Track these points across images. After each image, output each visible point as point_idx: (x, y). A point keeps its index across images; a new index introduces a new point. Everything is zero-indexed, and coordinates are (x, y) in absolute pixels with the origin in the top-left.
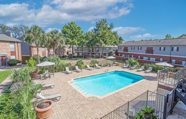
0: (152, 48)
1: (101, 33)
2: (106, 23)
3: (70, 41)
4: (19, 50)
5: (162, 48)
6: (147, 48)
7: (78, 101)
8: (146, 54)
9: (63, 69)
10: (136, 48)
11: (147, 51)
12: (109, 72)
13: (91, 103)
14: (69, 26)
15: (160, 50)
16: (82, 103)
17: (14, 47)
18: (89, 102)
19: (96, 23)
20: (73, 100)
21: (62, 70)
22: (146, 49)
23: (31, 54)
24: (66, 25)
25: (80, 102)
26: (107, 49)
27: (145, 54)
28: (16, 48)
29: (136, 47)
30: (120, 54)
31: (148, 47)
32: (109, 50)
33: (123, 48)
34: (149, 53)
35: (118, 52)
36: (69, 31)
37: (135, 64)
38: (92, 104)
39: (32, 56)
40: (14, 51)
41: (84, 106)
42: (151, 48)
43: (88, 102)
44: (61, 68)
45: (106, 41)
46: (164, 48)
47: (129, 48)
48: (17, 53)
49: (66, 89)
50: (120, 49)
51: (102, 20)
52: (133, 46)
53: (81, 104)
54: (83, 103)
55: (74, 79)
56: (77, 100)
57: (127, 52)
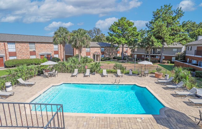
4: (61, 50)
17: (57, 47)
23: (74, 54)
28: (59, 48)
30: (188, 59)
33: (195, 48)
35: (186, 55)
39: (75, 55)
40: (58, 50)
48: (59, 53)
57: (201, 56)
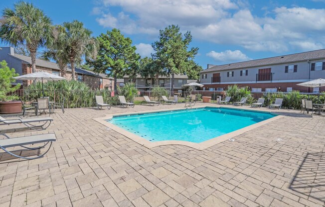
0: (270, 69)
1: (169, 47)
2: (179, 33)
3: (110, 63)
5: (291, 67)
6: (259, 70)
7: (121, 156)
8: (258, 82)
9: (91, 101)
10: (237, 73)
11: (259, 76)
12: (193, 107)
13: (171, 163)
14: (109, 36)
15: (286, 71)
16: (137, 161)
18: (163, 159)
19: (160, 31)
20: (102, 154)
21: (88, 103)
22: (258, 73)
24: (102, 34)
25: (128, 160)
26: (180, 81)
27: (255, 82)
29: (236, 70)
30: (204, 89)
31: (262, 69)
32: (183, 83)
33: (211, 76)
34: (264, 80)
36: (108, 45)
37: (242, 95)
38: (175, 165)
41: (143, 172)
42: (267, 69)
43: (160, 160)
44: (86, 100)
45: (179, 63)
46: (296, 67)
47: (223, 75)
49: (87, 129)
50: (204, 78)
51: (171, 27)
52: (231, 69)
53: (133, 164)
54: (140, 162)
55: (114, 117)
56: (118, 152)
57: (219, 83)
